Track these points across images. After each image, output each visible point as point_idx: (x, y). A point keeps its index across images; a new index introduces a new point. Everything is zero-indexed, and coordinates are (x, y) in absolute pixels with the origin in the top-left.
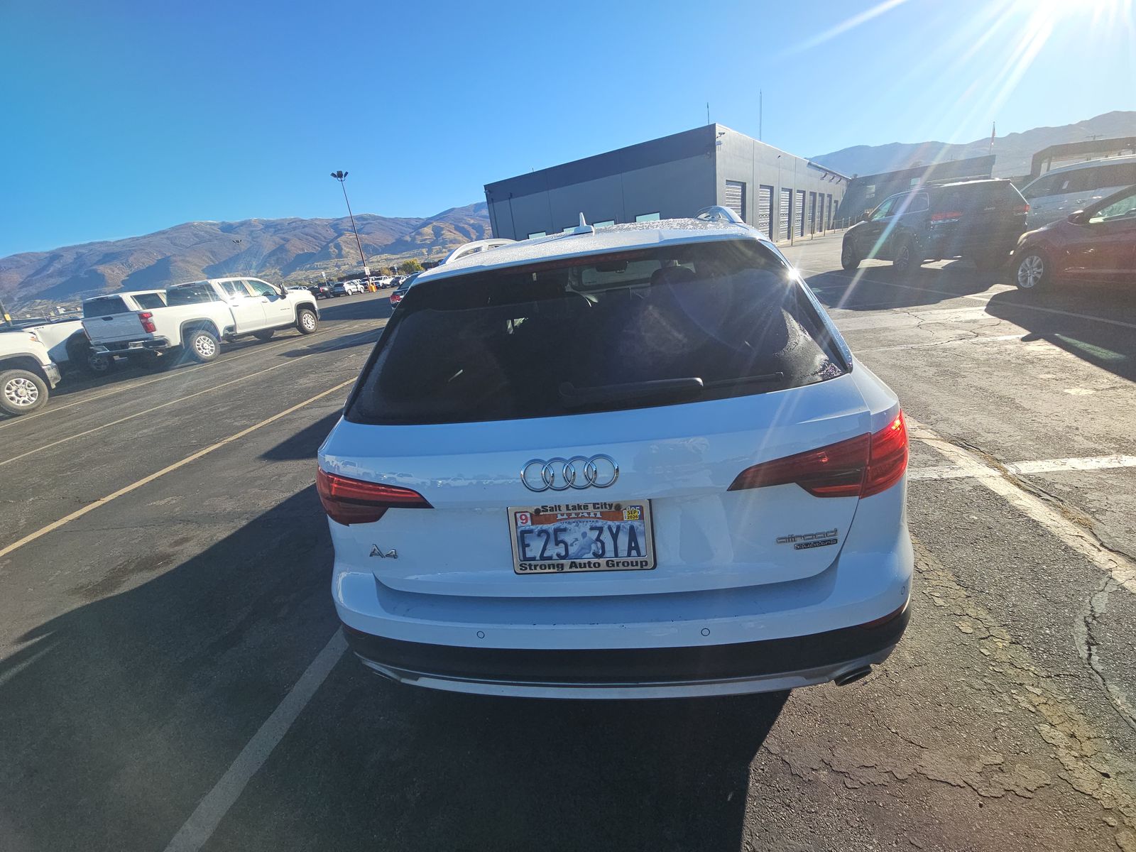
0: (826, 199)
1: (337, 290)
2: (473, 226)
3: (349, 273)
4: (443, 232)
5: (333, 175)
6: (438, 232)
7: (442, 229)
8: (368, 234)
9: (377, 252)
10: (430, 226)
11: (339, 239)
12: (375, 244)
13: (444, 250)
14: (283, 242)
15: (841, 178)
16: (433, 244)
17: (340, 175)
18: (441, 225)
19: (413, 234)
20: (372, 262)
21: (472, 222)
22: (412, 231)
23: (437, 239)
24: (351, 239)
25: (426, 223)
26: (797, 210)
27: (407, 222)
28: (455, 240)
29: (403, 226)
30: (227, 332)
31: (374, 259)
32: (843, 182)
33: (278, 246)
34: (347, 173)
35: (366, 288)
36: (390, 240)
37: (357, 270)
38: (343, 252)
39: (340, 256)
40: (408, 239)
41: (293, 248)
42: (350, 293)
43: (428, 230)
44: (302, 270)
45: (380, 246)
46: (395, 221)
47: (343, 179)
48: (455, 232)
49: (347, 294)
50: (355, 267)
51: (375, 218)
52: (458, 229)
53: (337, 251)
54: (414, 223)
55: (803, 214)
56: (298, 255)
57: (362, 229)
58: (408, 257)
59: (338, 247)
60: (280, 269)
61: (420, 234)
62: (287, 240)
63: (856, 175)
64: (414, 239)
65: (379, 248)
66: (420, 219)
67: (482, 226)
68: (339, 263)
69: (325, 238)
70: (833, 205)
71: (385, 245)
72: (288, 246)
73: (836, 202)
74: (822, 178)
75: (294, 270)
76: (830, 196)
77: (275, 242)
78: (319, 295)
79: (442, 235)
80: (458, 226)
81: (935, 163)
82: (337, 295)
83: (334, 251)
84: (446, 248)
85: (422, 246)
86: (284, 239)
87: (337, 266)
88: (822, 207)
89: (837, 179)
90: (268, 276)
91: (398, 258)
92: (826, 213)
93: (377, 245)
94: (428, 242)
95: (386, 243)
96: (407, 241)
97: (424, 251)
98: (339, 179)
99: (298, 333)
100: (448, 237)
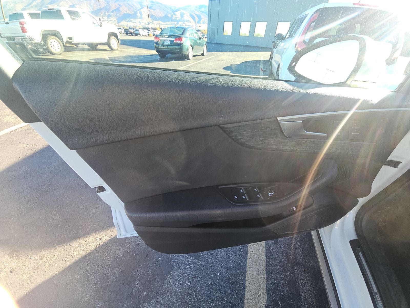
1: (137, 32)
2: (197, 16)
3: (144, 27)
6: (182, 15)
7: (184, 14)
8: (154, 10)
9: (156, 19)
10: (180, 12)
11: (141, 10)
12: (156, 15)
14: (119, 6)
18: (184, 12)
20: (154, 24)
21: (198, 13)
23: (181, 18)
25: (178, 10)
27: (170, 7)
30: (68, 40)
31: (155, 22)
33: (117, 8)
35: (149, 34)
36: (162, 15)
37: (147, 26)
38: (143, 16)
39: (141, 18)
41: (123, 10)
42: (142, 35)
43: (178, 13)
44: (125, 21)
45: (158, 17)
46: (165, 6)
49: (140, 35)
50: (147, 24)
53: (140, 15)
54: (173, 9)
56: (125, 14)
59: (141, 13)
60: (117, 19)
61: (175, 14)
62: (120, 6)
64: (172, 16)
65: (157, 18)
67: (201, 16)
68: (141, 21)
69: (136, 8)
71: (160, 17)
72: (121, 9)
75: (122, 21)
77: (116, 5)
78: (129, 33)
80: (191, 14)
82: (136, 35)
83: (139, 15)
84: (184, 24)
86: (120, 5)
87: (140, 22)
90: (112, 21)
91: (164, 24)
94: (177, 19)
95: (161, 16)
96: (169, 17)
99: (109, 49)
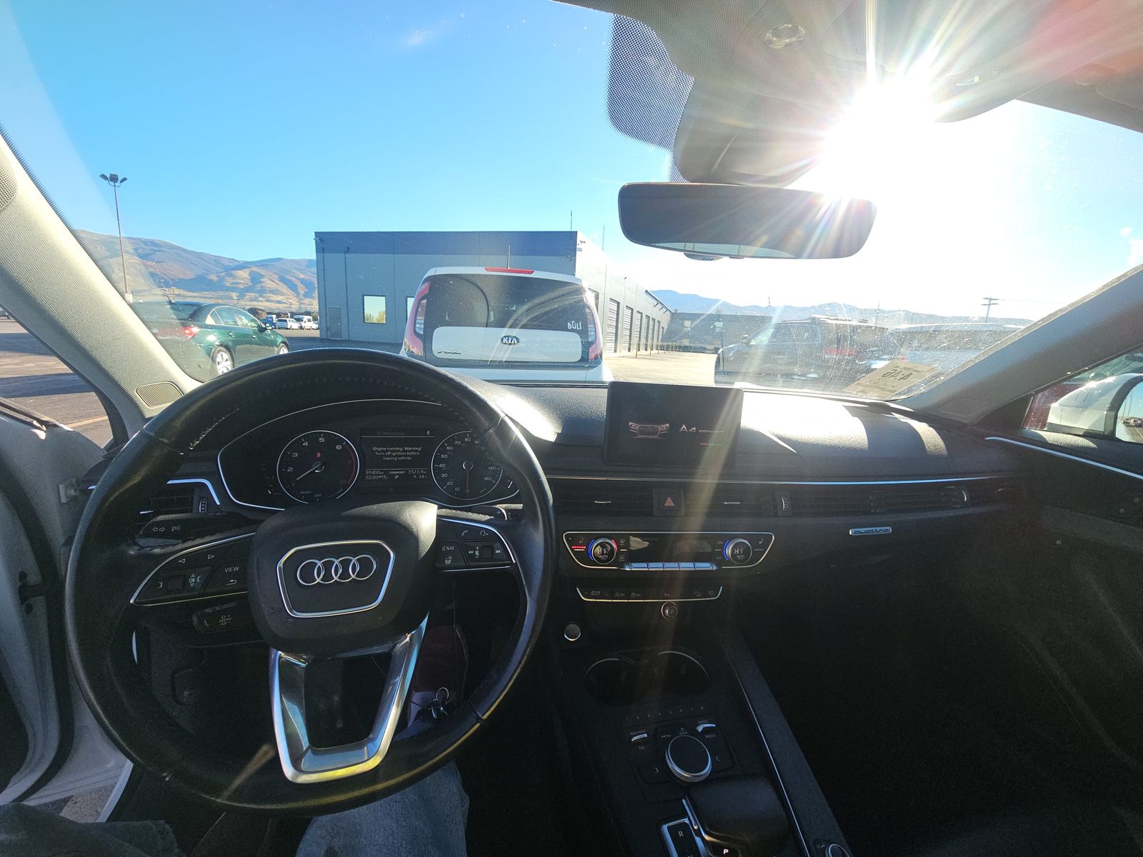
0: (657, 324)
2: (302, 281)
4: (262, 280)
5: (104, 177)
6: (255, 279)
7: (263, 276)
10: (248, 271)
13: (260, 299)
15: (667, 310)
16: (248, 289)
17: (114, 178)
18: (262, 272)
19: (223, 274)
21: (302, 276)
22: (220, 270)
23: (251, 284)
24: (129, 263)
25: (244, 266)
26: (636, 328)
27: (217, 260)
28: (278, 291)
29: (210, 263)
32: (668, 312)
34: (124, 180)
40: (214, 278)
43: (244, 274)
46: (200, 256)
47: (117, 184)
48: (278, 282)
51: (172, 247)
52: (282, 280)
54: (227, 263)
55: (640, 332)
57: (150, 255)
58: (210, 298)
63: (676, 310)
64: (222, 279)
65: (170, 281)
66: (235, 260)
70: (661, 330)
73: (663, 328)
74: (655, 306)
76: (659, 322)
79: (262, 282)
80: (284, 278)
81: (709, 313)
84: (263, 297)
85: (233, 290)
88: (653, 331)
89: (664, 310)
92: (655, 337)
93: (168, 277)
94: (241, 286)
97: (234, 295)
98: (112, 183)
100: (268, 286)
